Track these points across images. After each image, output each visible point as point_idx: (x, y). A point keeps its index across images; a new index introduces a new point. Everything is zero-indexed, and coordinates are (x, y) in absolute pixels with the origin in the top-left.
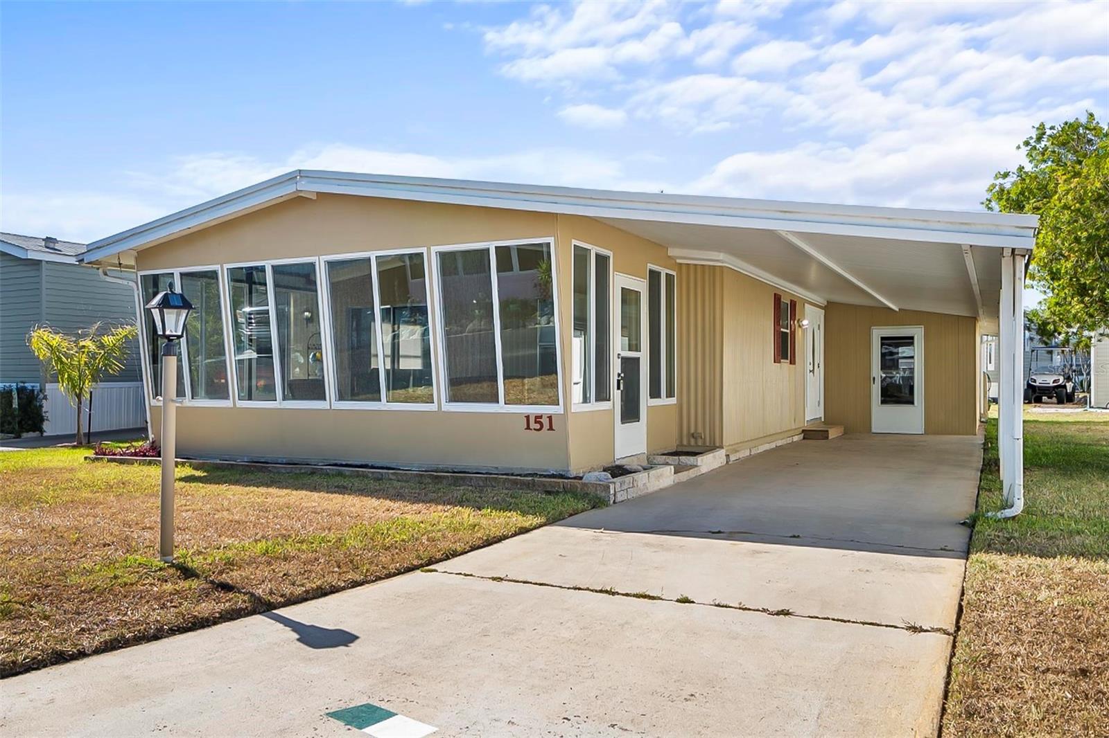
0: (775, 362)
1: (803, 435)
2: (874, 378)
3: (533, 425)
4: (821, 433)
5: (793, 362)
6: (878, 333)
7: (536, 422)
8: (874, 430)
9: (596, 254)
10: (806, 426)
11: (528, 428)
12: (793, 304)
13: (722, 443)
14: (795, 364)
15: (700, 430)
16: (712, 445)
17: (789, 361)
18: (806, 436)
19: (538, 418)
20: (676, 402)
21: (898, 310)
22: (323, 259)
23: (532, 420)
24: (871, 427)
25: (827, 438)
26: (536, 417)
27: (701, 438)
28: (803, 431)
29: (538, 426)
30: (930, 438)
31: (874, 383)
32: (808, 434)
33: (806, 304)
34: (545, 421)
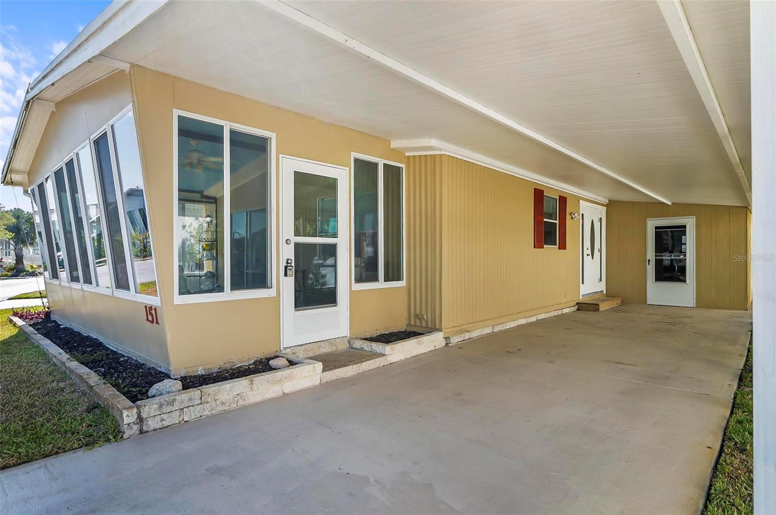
0: (534, 247)
1: (577, 306)
2: (649, 260)
3: (149, 316)
4: (592, 305)
5: (563, 246)
6: (652, 224)
7: (150, 313)
8: (649, 302)
9: (230, 130)
10: (581, 299)
11: (147, 319)
12: (563, 200)
13: (441, 326)
14: (565, 248)
15: (424, 312)
16: (434, 327)
17: (557, 247)
18: (579, 308)
20: (405, 285)
21: (671, 204)
23: (148, 311)
24: (646, 300)
25: (598, 310)
26: (149, 308)
27: (424, 319)
28: (577, 303)
29: (151, 318)
30: (700, 311)
31: (649, 264)
32: (581, 307)
33: (580, 201)
34: (154, 314)
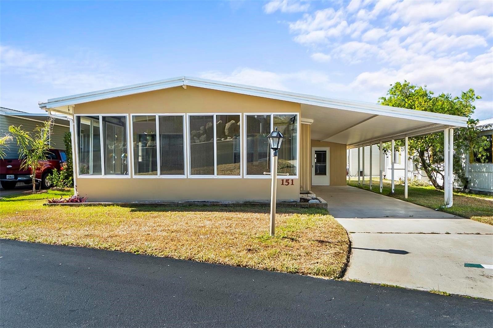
3: (285, 183)
7: (286, 182)
8: (313, 185)
11: (283, 184)
19: (287, 181)
22: (188, 115)
23: (285, 181)
26: (286, 180)
27: (302, 187)
29: (287, 183)
34: (290, 182)
